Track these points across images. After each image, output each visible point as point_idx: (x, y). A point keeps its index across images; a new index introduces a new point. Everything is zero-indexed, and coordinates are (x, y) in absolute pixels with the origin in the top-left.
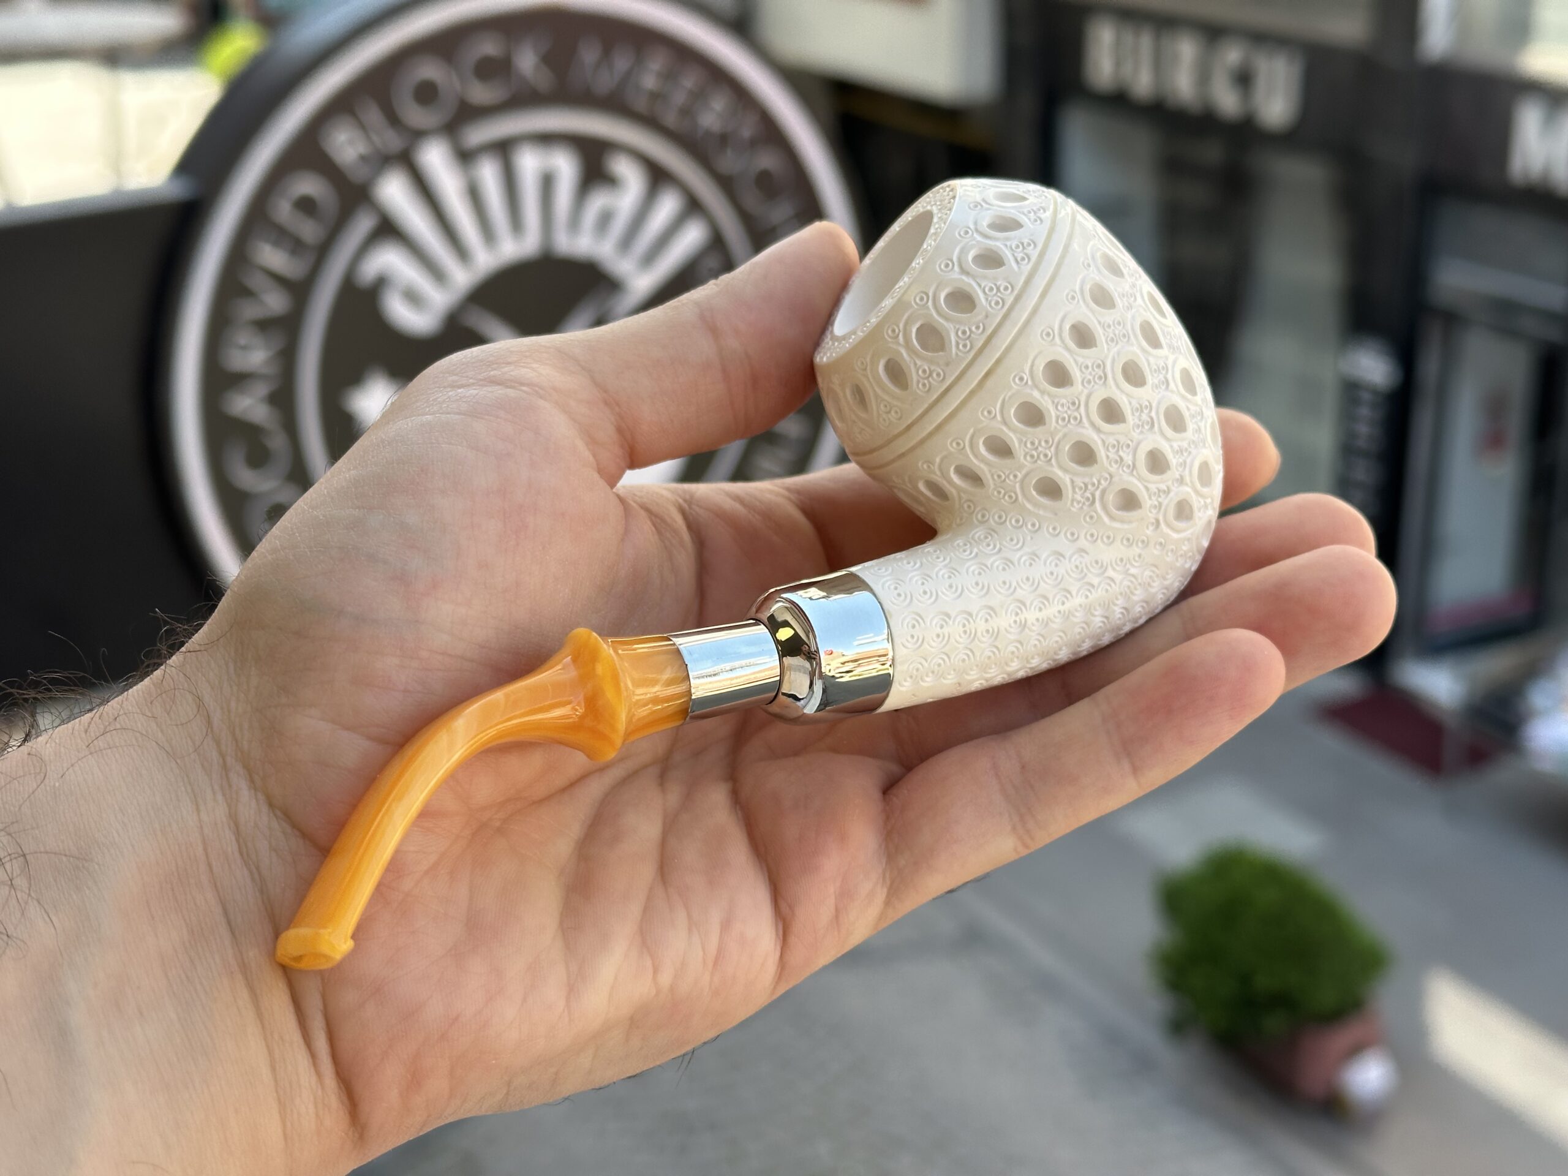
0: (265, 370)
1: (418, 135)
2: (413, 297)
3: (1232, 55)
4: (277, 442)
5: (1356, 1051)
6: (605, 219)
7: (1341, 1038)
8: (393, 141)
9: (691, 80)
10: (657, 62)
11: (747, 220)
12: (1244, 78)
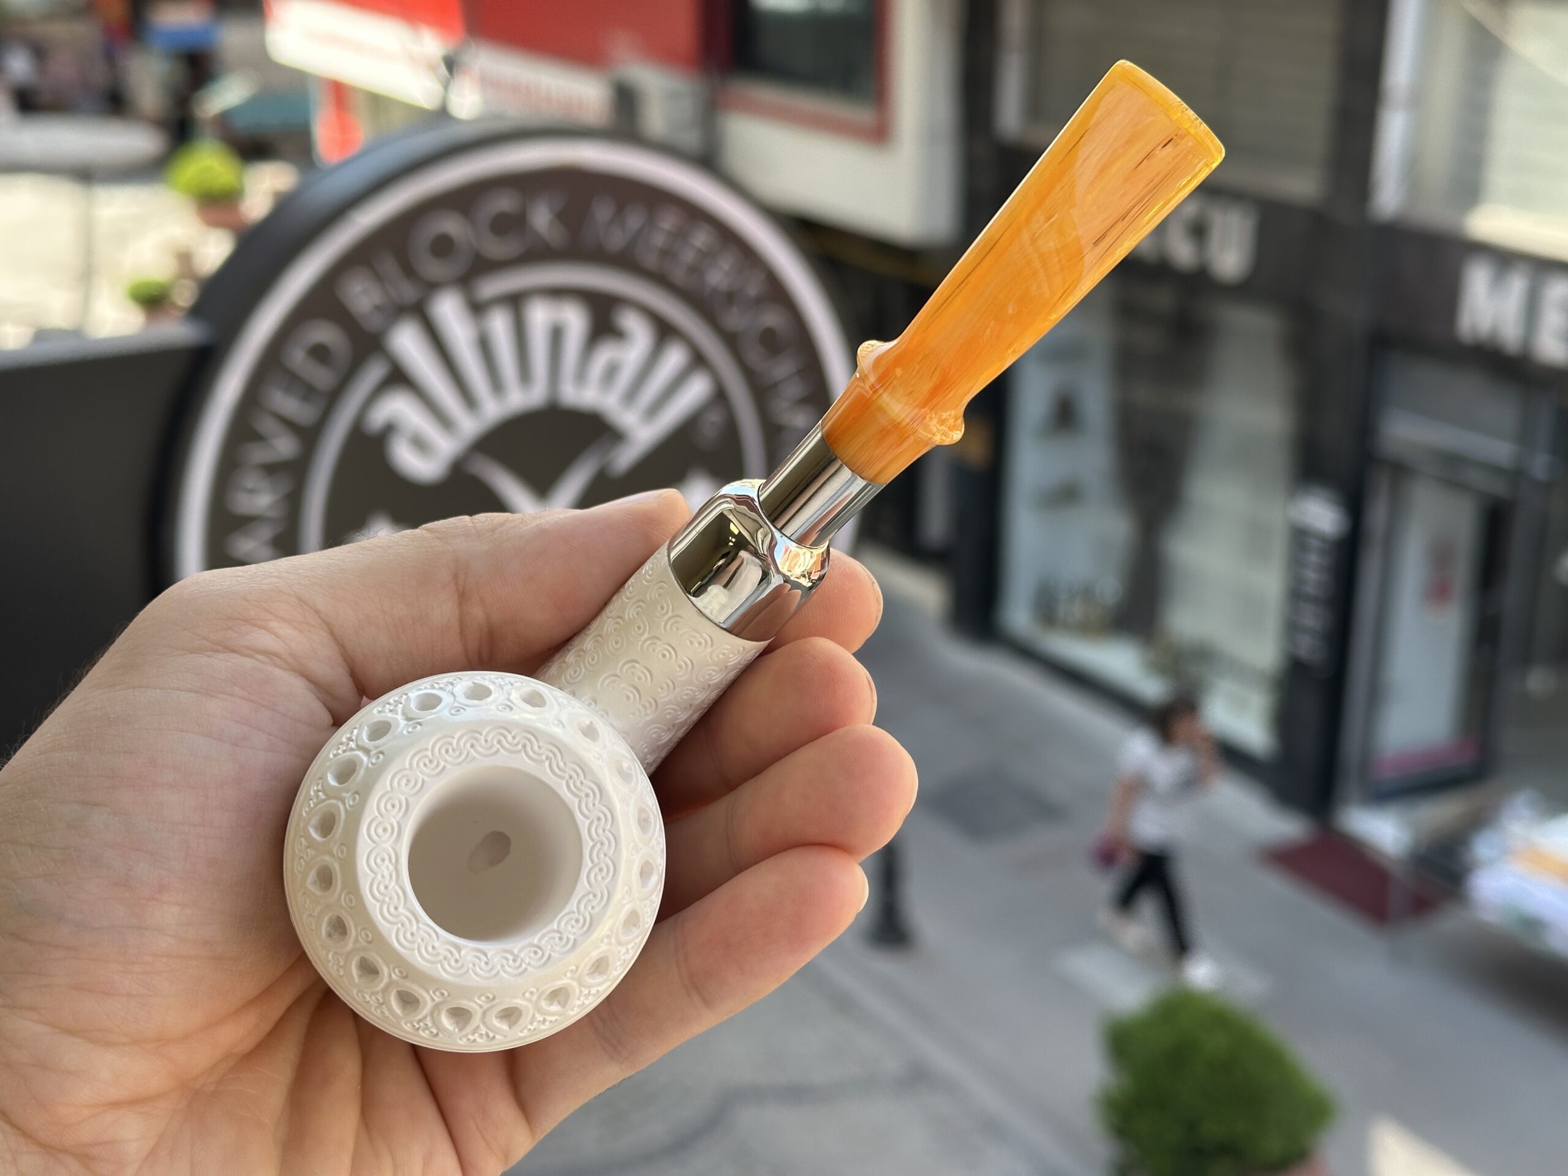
6: (612, 372)
9: (701, 238)
10: (668, 221)
11: (750, 375)
12: (1199, 231)
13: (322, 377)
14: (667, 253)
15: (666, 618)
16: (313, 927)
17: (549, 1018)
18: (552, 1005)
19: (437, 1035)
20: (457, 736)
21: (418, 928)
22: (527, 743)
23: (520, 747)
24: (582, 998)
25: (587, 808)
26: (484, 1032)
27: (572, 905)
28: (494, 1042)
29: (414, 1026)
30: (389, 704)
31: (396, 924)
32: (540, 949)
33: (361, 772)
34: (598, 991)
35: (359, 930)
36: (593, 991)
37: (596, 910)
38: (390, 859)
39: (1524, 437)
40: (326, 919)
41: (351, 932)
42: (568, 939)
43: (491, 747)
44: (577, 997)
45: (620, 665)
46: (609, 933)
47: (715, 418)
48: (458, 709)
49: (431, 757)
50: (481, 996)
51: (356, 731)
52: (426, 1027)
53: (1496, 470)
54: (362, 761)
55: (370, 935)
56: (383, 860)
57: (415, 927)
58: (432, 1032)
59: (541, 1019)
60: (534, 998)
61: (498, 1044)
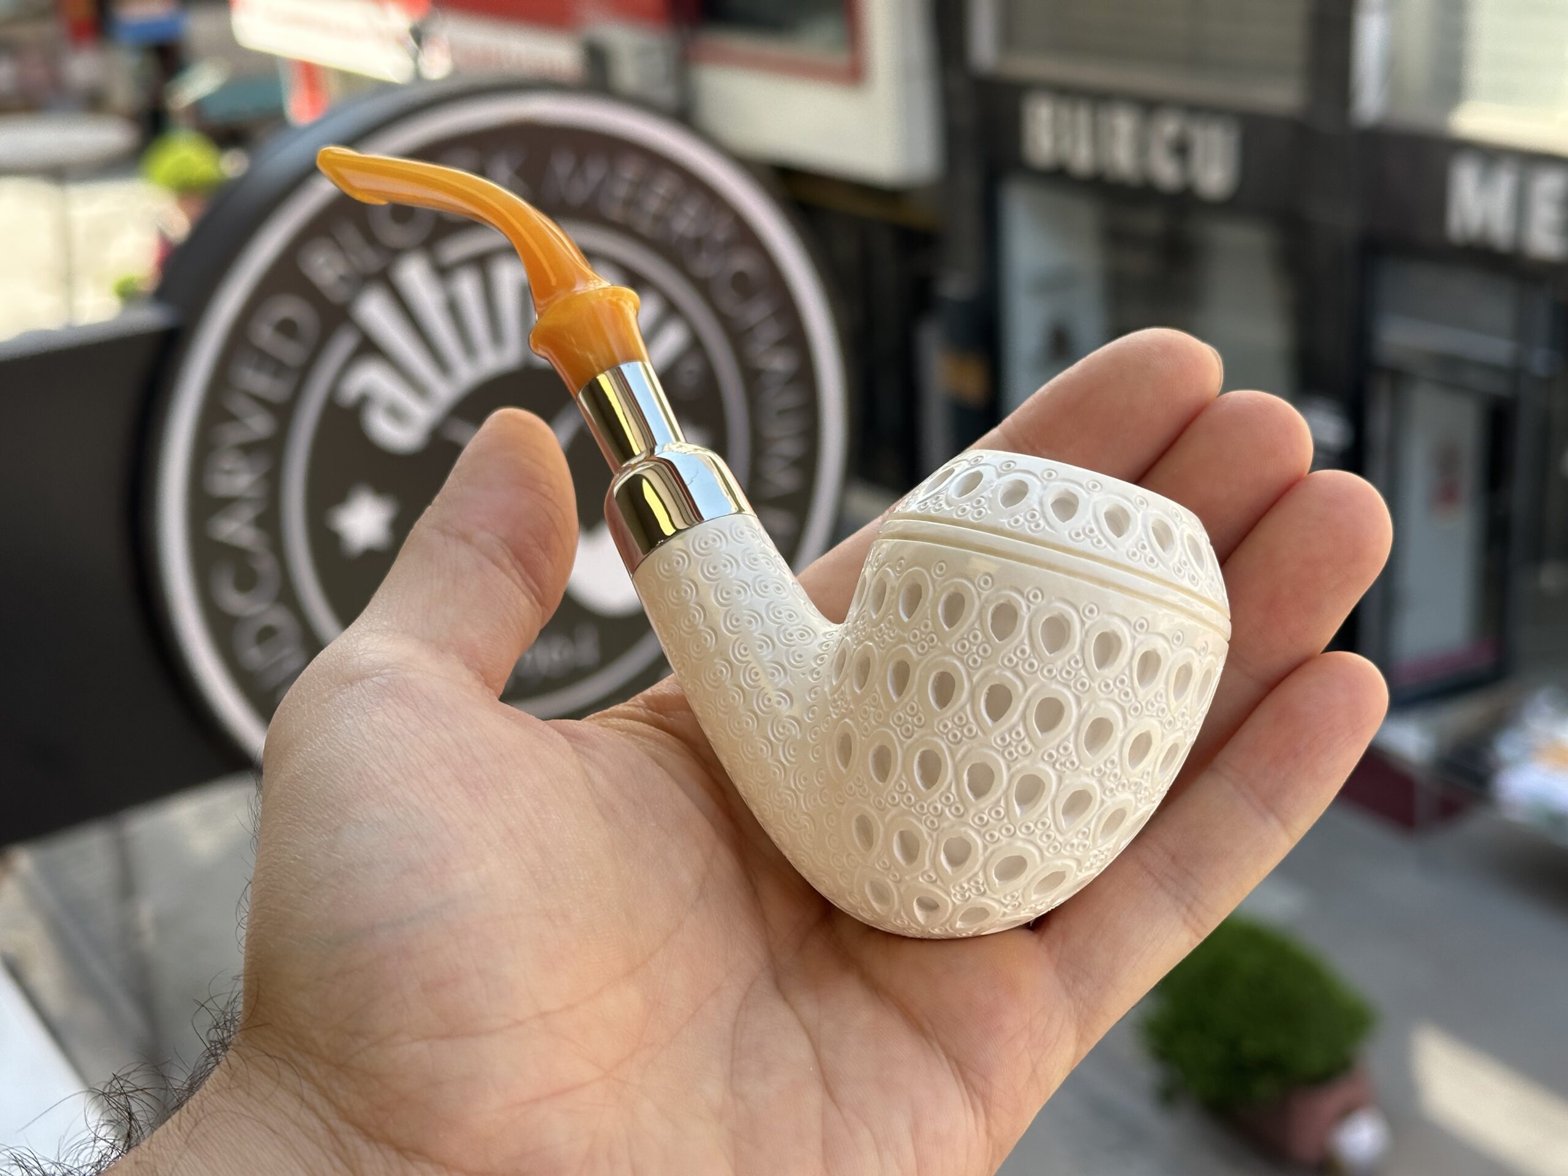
0: (251, 494)
1: (396, 253)
2: (396, 414)
3: (1169, 126)
4: (265, 565)
5: (1347, 1112)
7: (1331, 1101)
8: (371, 260)
9: (664, 186)
10: (630, 170)
11: (725, 322)
12: (1181, 150)
13: (291, 352)
14: (631, 203)
39: (1521, 333)
47: (693, 366)
53: (1495, 369)
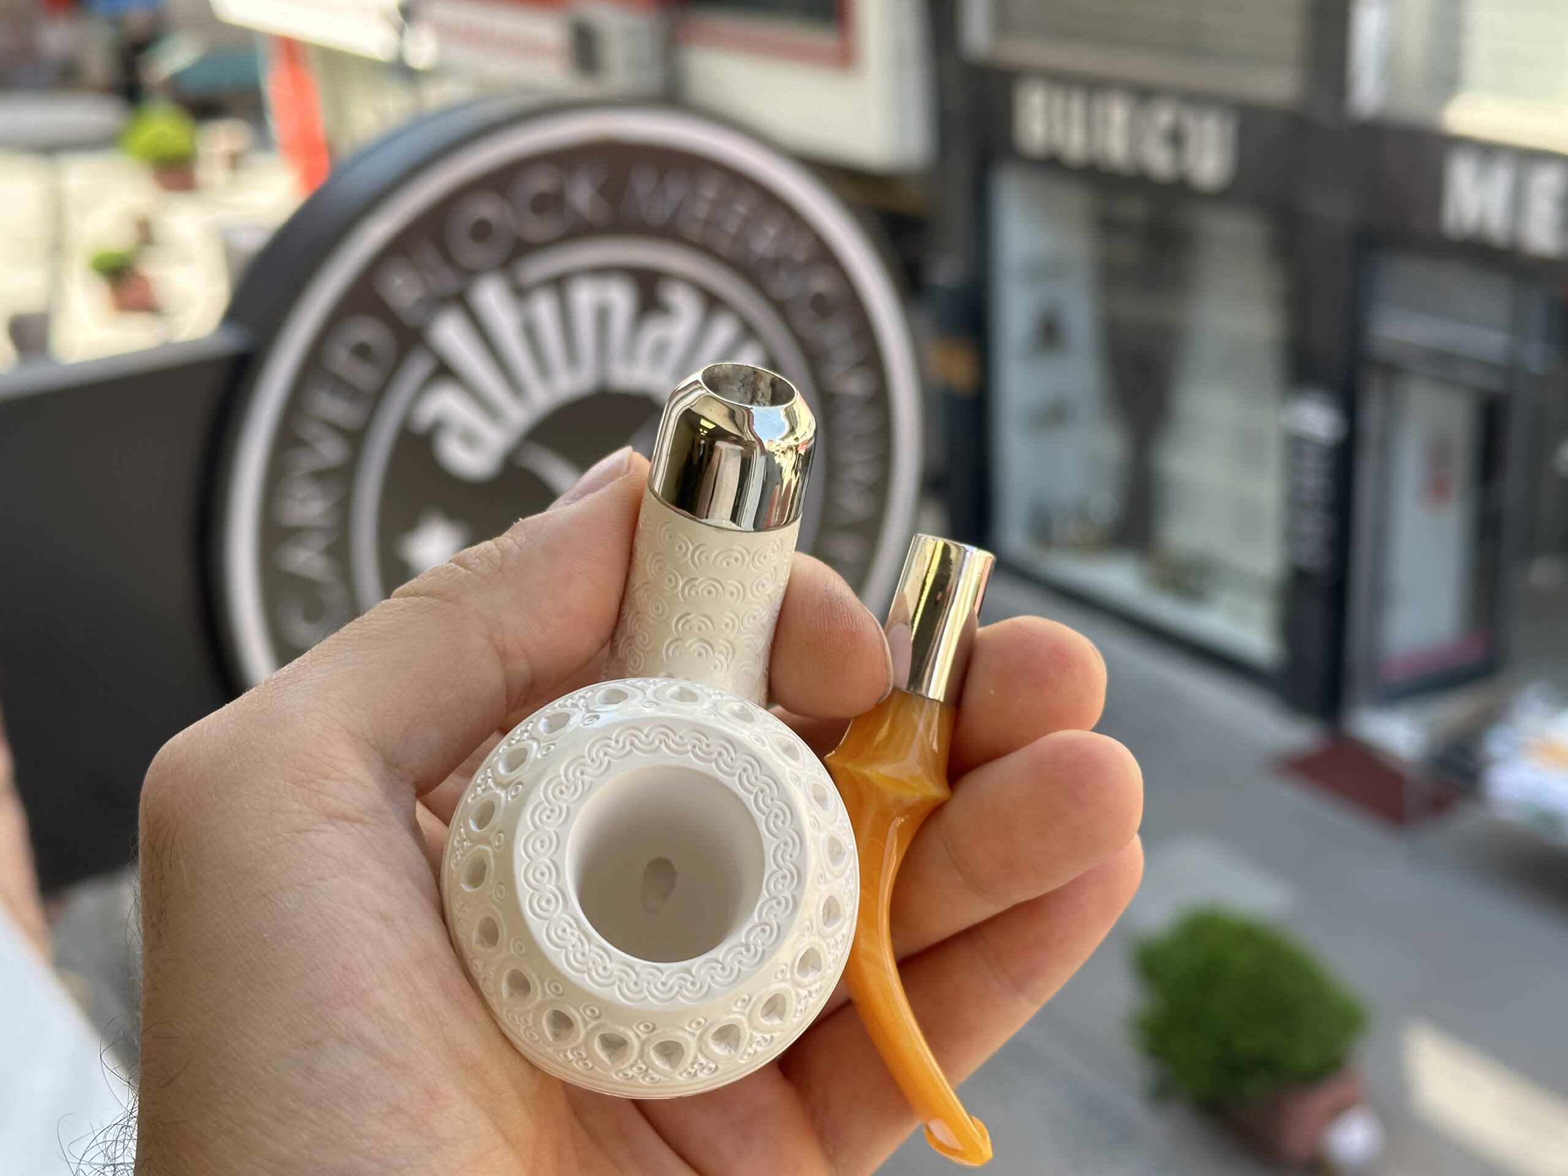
0: (321, 523)
2: (470, 439)
3: (1164, 116)
4: (335, 595)
5: (1339, 1111)
6: (660, 350)
8: (447, 280)
10: (709, 191)
11: (802, 343)
12: (1176, 139)
13: (366, 377)
14: (711, 223)
15: (689, 553)
16: (537, 1038)
17: (813, 988)
18: (808, 973)
19: (717, 1068)
20: (562, 772)
21: (637, 974)
22: (634, 739)
23: (628, 747)
24: (832, 951)
25: (726, 765)
26: (760, 1038)
27: (770, 866)
28: (774, 1043)
29: (690, 1073)
30: (479, 785)
31: (614, 983)
32: (766, 924)
33: (492, 862)
34: (843, 935)
35: (581, 1011)
36: (840, 938)
37: (795, 855)
38: (571, 926)
40: (544, 1021)
41: (574, 1017)
42: (786, 899)
43: (601, 763)
44: (827, 951)
45: (673, 627)
46: (820, 871)
48: (547, 747)
49: (550, 807)
50: (736, 1002)
51: (462, 830)
52: (703, 1067)
54: (486, 852)
55: (597, 1011)
56: (564, 931)
57: (634, 976)
58: (710, 1069)
59: (806, 993)
60: (788, 976)
61: (780, 1043)
